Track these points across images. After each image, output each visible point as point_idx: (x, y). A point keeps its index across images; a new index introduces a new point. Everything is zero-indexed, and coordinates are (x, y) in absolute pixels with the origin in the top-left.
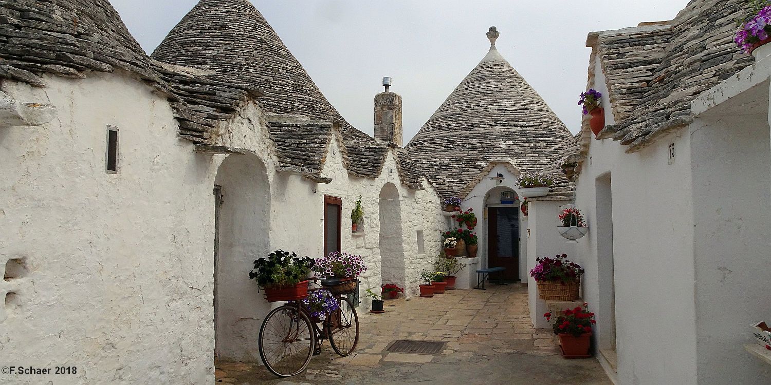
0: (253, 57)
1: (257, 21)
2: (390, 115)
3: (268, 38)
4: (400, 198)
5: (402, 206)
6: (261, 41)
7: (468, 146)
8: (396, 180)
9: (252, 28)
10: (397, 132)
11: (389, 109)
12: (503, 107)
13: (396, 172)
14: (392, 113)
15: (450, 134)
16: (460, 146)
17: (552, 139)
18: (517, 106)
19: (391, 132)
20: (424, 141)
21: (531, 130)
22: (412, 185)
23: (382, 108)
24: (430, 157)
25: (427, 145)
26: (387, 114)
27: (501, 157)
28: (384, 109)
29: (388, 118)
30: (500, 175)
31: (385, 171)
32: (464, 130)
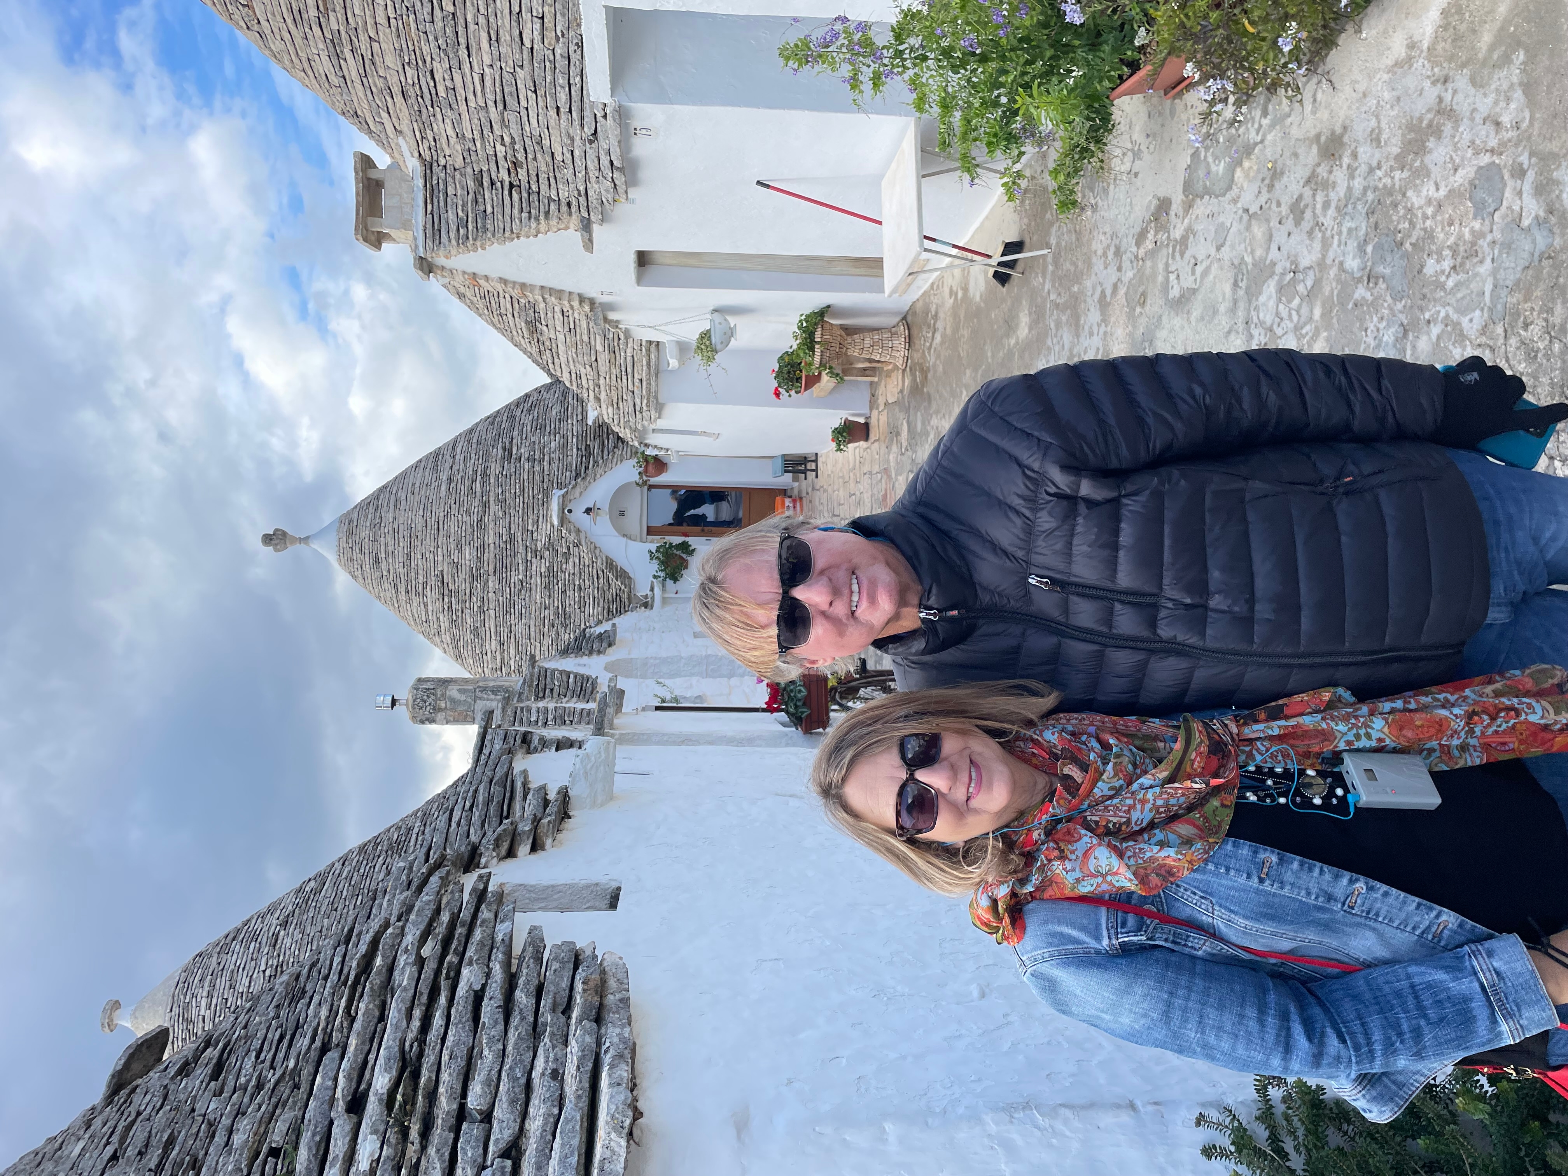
0: (321, 932)
1: (233, 940)
2: (455, 695)
3: (277, 915)
5: (648, 655)
6: (285, 924)
7: (521, 577)
8: (599, 660)
9: (253, 944)
10: (491, 684)
11: (443, 695)
12: (441, 519)
13: (585, 659)
14: (453, 692)
15: (492, 612)
16: (520, 591)
17: (516, 433)
18: (443, 494)
19: (493, 692)
20: (503, 659)
21: (494, 469)
22: (607, 640)
23: (440, 710)
24: (538, 645)
25: (512, 652)
26: (453, 701)
27: (547, 517)
28: (443, 705)
29: (463, 698)
30: (588, 511)
31: (582, 670)
32: (486, 584)
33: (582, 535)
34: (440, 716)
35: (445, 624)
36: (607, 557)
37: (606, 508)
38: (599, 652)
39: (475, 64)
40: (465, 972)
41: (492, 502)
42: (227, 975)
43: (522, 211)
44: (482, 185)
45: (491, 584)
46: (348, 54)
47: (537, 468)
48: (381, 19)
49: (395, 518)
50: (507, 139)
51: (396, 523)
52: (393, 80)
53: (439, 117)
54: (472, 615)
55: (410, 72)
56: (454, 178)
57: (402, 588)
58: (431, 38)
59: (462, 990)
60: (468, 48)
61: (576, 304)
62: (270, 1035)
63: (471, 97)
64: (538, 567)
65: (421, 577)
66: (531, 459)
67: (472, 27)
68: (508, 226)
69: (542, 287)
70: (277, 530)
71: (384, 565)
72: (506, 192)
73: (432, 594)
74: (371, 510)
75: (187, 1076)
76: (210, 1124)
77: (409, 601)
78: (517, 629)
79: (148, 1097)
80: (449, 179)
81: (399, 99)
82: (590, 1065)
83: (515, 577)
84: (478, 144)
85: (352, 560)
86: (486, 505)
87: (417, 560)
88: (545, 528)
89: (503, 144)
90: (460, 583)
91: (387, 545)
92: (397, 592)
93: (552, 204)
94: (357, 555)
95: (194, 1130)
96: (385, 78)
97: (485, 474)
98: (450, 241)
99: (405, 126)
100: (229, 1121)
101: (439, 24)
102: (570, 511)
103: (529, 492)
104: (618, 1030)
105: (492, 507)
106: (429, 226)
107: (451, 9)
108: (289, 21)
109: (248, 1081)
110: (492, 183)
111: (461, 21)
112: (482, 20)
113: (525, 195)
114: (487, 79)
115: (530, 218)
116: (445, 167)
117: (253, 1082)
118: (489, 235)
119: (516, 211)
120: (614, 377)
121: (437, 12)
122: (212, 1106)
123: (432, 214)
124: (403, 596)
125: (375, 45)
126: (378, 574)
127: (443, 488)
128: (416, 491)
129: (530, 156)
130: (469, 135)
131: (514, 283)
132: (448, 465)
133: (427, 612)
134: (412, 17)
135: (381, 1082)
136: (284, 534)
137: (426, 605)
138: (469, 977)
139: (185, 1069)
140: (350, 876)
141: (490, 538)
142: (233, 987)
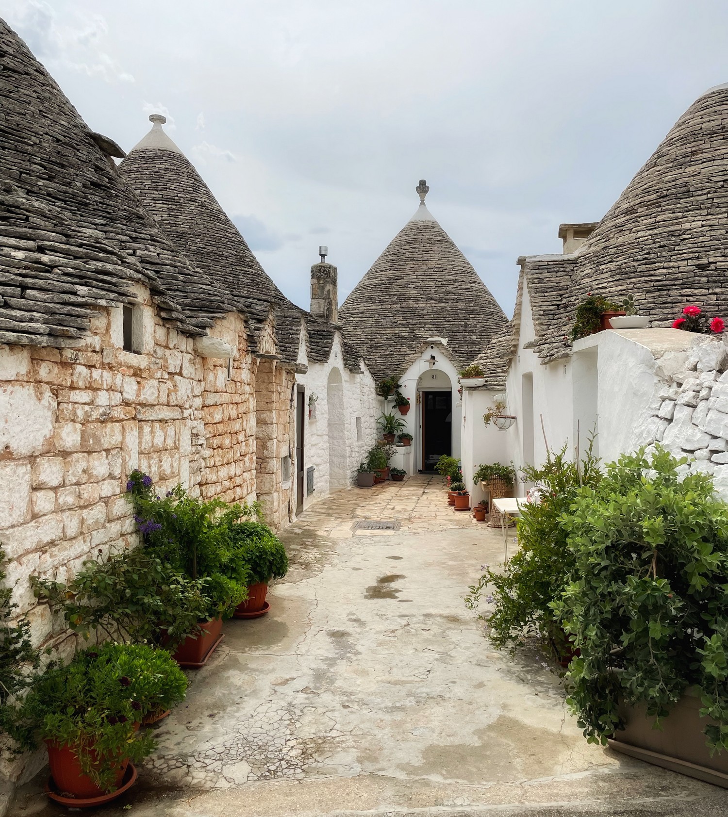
2: (327, 289)
4: (344, 383)
5: (345, 391)
7: (399, 322)
8: (340, 364)
10: (333, 308)
11: (326, 282)
12: (433, 277)
13: (340, 356)
14: (329, 287)
15: (380, 307)
16: (391, 322)
17: (482, 316)
18: (447, 277)
19: (328, 309)
20: (354, 314)
21: (461, 305)
22: (353, 368)
23: (319, 281)
24: (360, 333)
25: (357, 319)
26: (323, 288)
27: (432, 336)
28: (321, 282)
29: (325, 293)
30: (433, 358)
31: (332, 355)
32: (395, 303)
33: (419, 355)
34: (315, 281)
35: (374, 281)
36: (407, 369)
37: (434, 367)
38: (345, 364)
39: (612, 284)
40: (86, 288)
41: (442, 304)
42: (176, 177)
43: (544, 311)
44: (560, 290)
45: (395, 306)
46: (628, 217)
47: (461, 329)
48: (640, 234)
49: (434, 251)
50: (577, 301)
51: (432, 252)
52: (612, 241)
53: (592, 266)
54: (378, 297)
55: (613, 250)
56: (566, 275)
57: (394, 257)
58: (626, 261)
59: (79, 287)
60: (620, 279)
61: (513, 343)
62: (110, 207)
63: (597, 282)
64: (405, 332)
65: (399, 267)
66: (466, 325)
67: (628, 281)
68: (537, 304)
69: (519, 324)
70: (428, 188)
71: (407, 247)
72: (555, 303)
73: (390, 273)
74: (439, 238)
75: (95, 170)
76: (70, 183)
77: (387, 261)
78: (370, 322)
79: (86, 154)
80: (566, 273)
81: (603, 245)
82: (31, 331)
83: (399, 319)
84: (578, 287)
85: (411, 229)
86: (441, 301)
87: (411, 264)
88: (425, 334)
89: (576, 300)
90: (397, 290)
91: (418, 248)
92: (392, 254)
93: (546, 327)
94: (413, 232)
95: (67, 176)
96: (613, 238)
97: (458, 300)
98: (532, 274)
99: (593, 249)
100: (70, 192)
101: (632, 264)
102: (432, 347)
103: (447, 324)
104: (45, 341)
105: (439, 305)
106: (541, 264)
107: (639, 270)
108: (645, 187)
109: (89, 199)
110: (561, 295)
111: (632, 275)
112: (631, 286)
113: (552, 312)
114: (604, 290)
115: (540, 315)
116: (573, 270)
117: (87, 201)
118: (533, 295)
119: (545, 308)
120: (490, 366)
121: (638, 263)
122: (78, 184)
123: (548, 265)
124: (390, 258)
125: (628, 232)
126: (403, 243)
127: (452, 278)
128: (451, 263)
129: (568, 314)
130: (582, 282)
131: (520, 309)
132: (464, 279)
133: (382, 271)
134: (637, 250)
135: (45, 258)
136: (426, 192)
137: (385, 271)
138: (82, 290)
139: (98, 169)
140: (226, 237)
141: (421, 304)
142: (170, 180)
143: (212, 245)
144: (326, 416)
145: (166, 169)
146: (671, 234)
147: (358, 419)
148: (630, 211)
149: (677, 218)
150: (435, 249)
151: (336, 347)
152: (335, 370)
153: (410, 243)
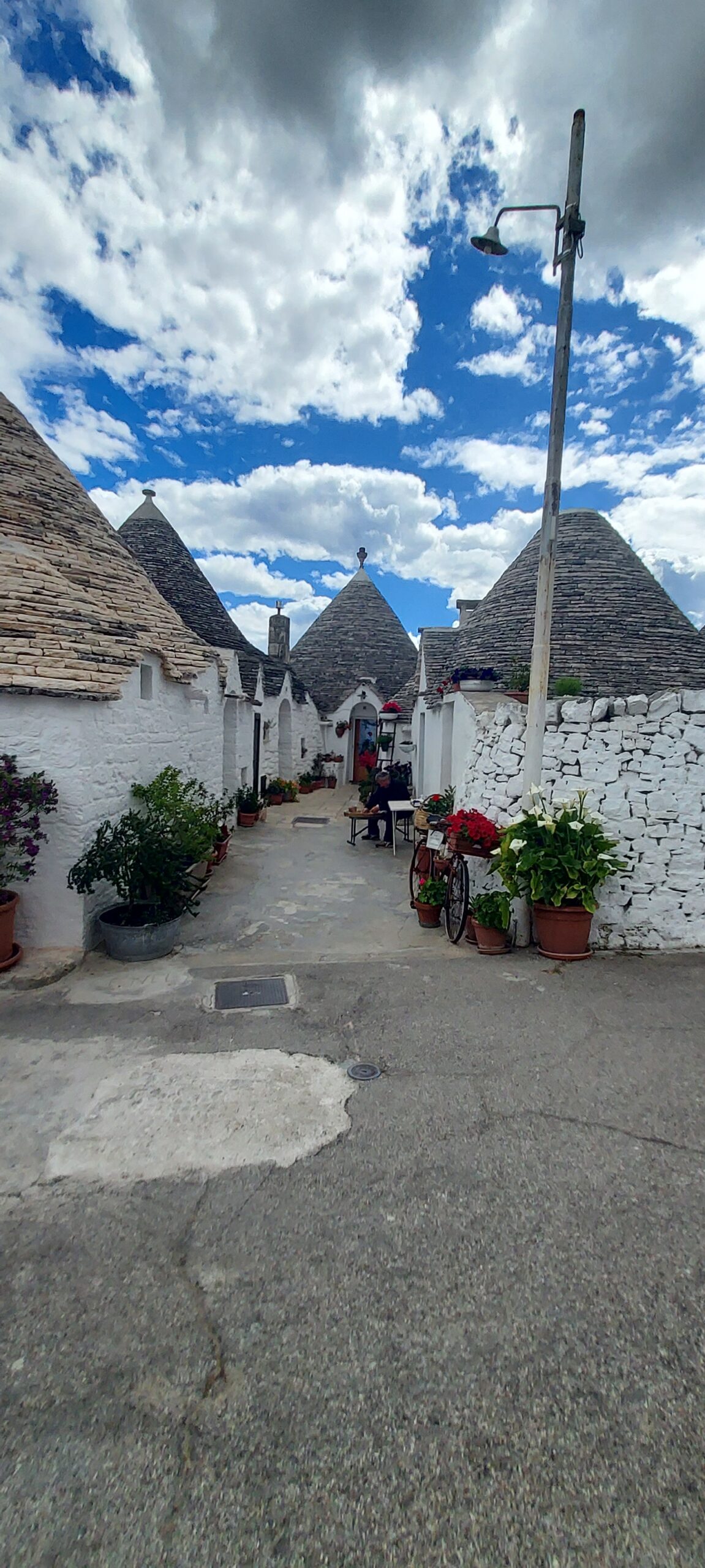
0: (179, 581)
2: (281, 635)
3: (187, 561)
4: (292, 711)
5: (292, 718)
6: (183, 566)
8: (289, 697)
9: (176, 553)
10: (287, 649)
11: (281, 630)
12: (368, 627)
13: (289, 690)
14: (283, 634)
15: (324, 650)
16: (333, 662)
19: (282, 651)
20: (302, 655)
21: (389, 652)
22: (301, 701)
23: (275, 628)
24: (308, 670)
25: (304, 659)
26: (279, 635)
27: (364, 675)
28: (277, 630)
29: (280, 638)
30: (364, 693)
31: (283, 689)
32: (337, 647)
33: (353, 690)
35: (320, 628)
36: (343, 701)
37: (364, 701)
38: (293, 697)
39: (477, 654)
41: (373, 650)
42: (163, 542)
43: (431, 669)
44: (445, 654)
45: (336, 649)
46: (494, 605)
47: (387, 671)
48: (500, 619)
50: (455, 665)
51: (367, 607)
53: (467, 639)
54: (323, 641)
55: (482, 629)
56: (451, 644)
57: (338, 609)
58: (488, 638)
60: (483, 651)
61: (415, 690)
63: (469, 651)
64: (343, 671)
65: (341, 618)
66: (391, 668)
67: (488, 653)
68: (429, 664)
69: (420, 676)
70: (367, 553)
71: (348, 601)
72: (441, 664)
73: (336, 623)
74: (374, 596)
77: (330, 614)
78: (316, 661)
80: (450, 642)
81: (476, 624)
83: (339, 660)
84: (457, 654)
85: (351, 587)
86: (372, 647)
87: (350, 616)
88: (359, 674)
89: (454, 663)
90: (338, 636)
91: (356, 603)
93: (433, 681)
94: (353, 589)
96: (483, 619)
97: (386, 647)
98: (427, 642)
99: (470, 626)
101: (492, 641)
102: (364, 685)
103: (376, 667)
105: (371, 650)
106: (433, 634)
108: (508, 582)
110: (445, 659)
113: (439, 671)
114: (471, 659)
115: (430, 672)
116: (456, 640)
118: (426, 657)
119: (432, 667)
120: (402, 704)
121: (496, 640)
123: (439, 635)
124: (334, 610)
125: (493, 616)
126: (346, 597)
127: (382, 628)
128: (382, 616)
130: (460, 650)
132: (391, 630)
133: (326, 620)
134: (496, 630)
137: (329, 620)
140: (203, 592)
141: (357, 649)
142: (158, 545)
143: (192, 599)
144: (278, 737)
145: (155, 536)
146: (519, 621)
147: (303, 740)
148: (497, 600)
149: (524, 610)
150: (370, 605)
151: (287, 683)
152: (285, 703)
153: (350, 598)
